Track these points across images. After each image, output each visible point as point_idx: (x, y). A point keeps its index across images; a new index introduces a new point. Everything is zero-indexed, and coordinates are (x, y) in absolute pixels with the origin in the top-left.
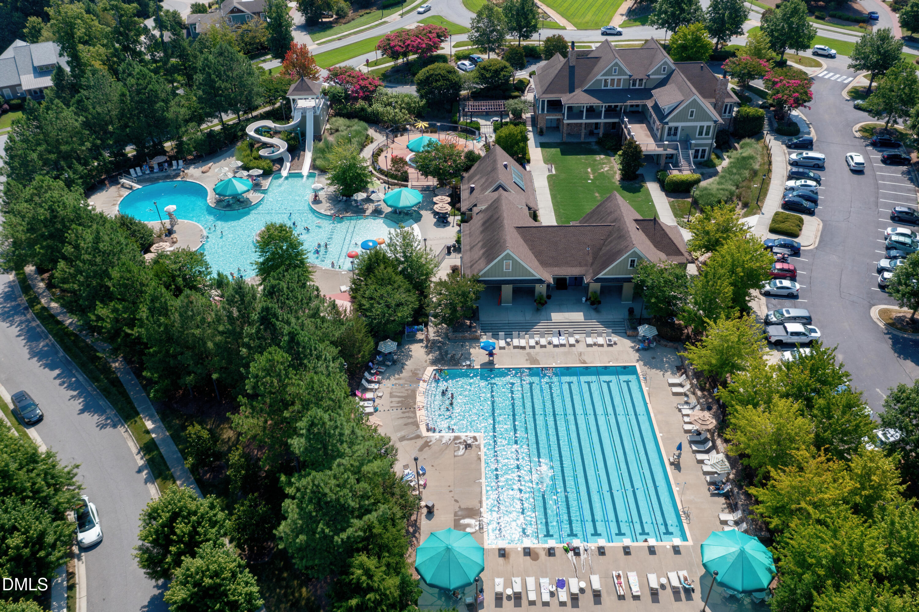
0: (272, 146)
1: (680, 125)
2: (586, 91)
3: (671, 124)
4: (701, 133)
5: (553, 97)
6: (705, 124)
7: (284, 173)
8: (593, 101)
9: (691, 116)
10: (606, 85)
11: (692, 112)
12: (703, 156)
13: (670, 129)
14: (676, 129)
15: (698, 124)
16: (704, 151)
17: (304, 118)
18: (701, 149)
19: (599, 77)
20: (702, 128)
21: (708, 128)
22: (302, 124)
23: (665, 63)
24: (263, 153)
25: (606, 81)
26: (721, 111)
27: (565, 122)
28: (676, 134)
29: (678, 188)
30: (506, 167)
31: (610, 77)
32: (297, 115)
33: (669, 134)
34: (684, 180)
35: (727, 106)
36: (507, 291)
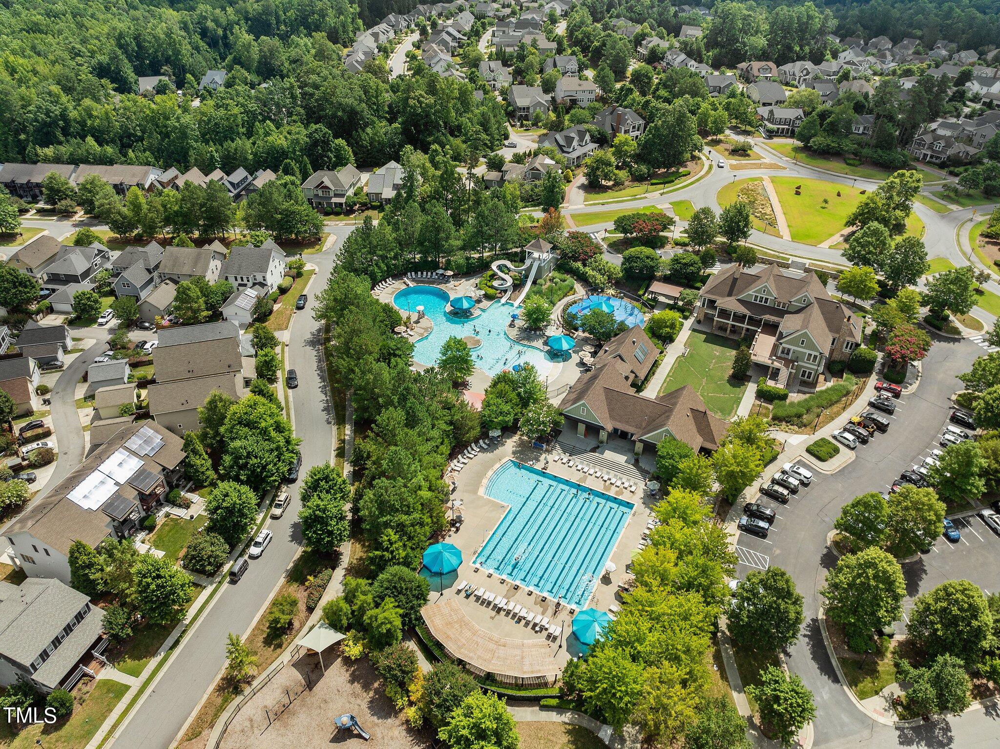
0: (503, 280)
1: (792, 348)
2: (739, 300)
3: (784, 345)
4: (808, 359)
5: (713, 297)
6: (814, 353)
7: (503, 300)
8: (742, 310)
9: (802, 343)
10: (756, 300)
11: (803, 341)
12: (809, 377)
13: (784, 348)
14: (789, 350)
15: (808, 352)
16: (810, 373)
17: (531, 265)
18: (808, 371)
19: (750, 292)
20: (810, 355)
21: (815, 357)
22: (529, 270)
23: (806, 296)
24: (496, 283)
25: (756, 297)
26: (842, 346)
27: (716, 319)
28: (788, 354)
29: (764, 396)
30: (634, 342)
31: (760, 295)
32: (528, 262)
33: (783, 352)
34: (769, 391)
35: (848, 343)
36: (582, 428)
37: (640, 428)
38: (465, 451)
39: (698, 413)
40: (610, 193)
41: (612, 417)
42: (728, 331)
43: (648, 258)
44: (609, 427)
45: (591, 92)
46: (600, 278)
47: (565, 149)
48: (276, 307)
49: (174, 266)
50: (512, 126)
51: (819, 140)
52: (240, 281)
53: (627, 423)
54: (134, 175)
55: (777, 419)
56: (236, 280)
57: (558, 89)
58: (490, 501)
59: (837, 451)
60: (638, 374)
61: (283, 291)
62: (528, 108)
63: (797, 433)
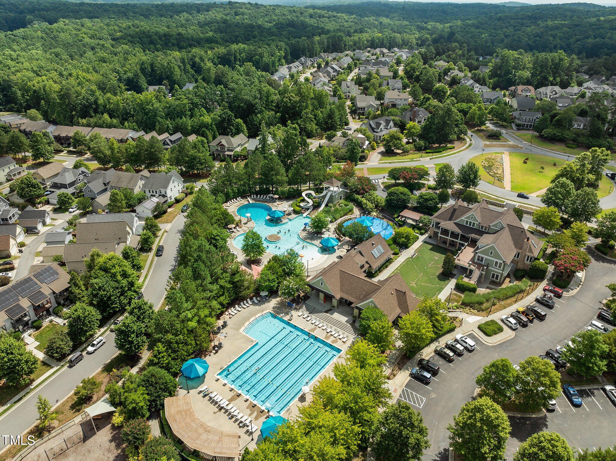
0: (308, 203)
1: (485, 257)
2: (455, 223)
3: (478, 254)
4: (496, 265)
5: (438, 221)
6: (499, 261)
7: (305, 215)
8: (457, 230)
9: (491, 254)
10: (467, 224)
11: (492, 252)
12: (497, 278)
13: (479, 257)
14: (482, 258)
15: (495, 260)
16: (498, 276)
17: (326, 194)
18: (496, 274)
19: (463, 218)
20: (496, 263)
21: (501, 264)
22: (324, 197)
23: (500, 222)
24: (302, 204)
25: (467, 222)
26: (524, 259)
27: (439, 235)
28: (482, 261)
29: (460, 288)
30: (373, 244)
31: (469, 221)
32: (324, 193)
33: (478, 259)
34: (463, 285)
35: (528, 257)
36: (322, 295)
37: (358, 299)
38: (242, 303)
39: (400, 293)
40: (398, 157)
41: (342, 290)
42: (448, 244)
43: (401, 193)
44: (338, 297)
45: (405, 100)
46: (370, 205)
47: (375, 130)
48: (169, 210)
49: (118, 182)
50: (354, 118)
51: (549, 131)
52: (151, 193)
53: (351, 295)
54: (121, 134)
55: (465, 304)
56: (150, 192)
57: (385, 98)
58: (245, 336)
59: (501, 330)
60: (372, 265)
61: (178, 201)
62: (364, 108)
63: (475, 314)
